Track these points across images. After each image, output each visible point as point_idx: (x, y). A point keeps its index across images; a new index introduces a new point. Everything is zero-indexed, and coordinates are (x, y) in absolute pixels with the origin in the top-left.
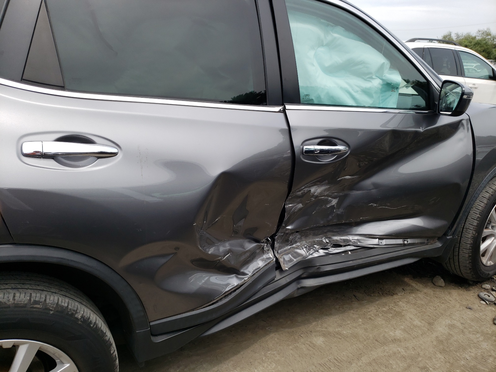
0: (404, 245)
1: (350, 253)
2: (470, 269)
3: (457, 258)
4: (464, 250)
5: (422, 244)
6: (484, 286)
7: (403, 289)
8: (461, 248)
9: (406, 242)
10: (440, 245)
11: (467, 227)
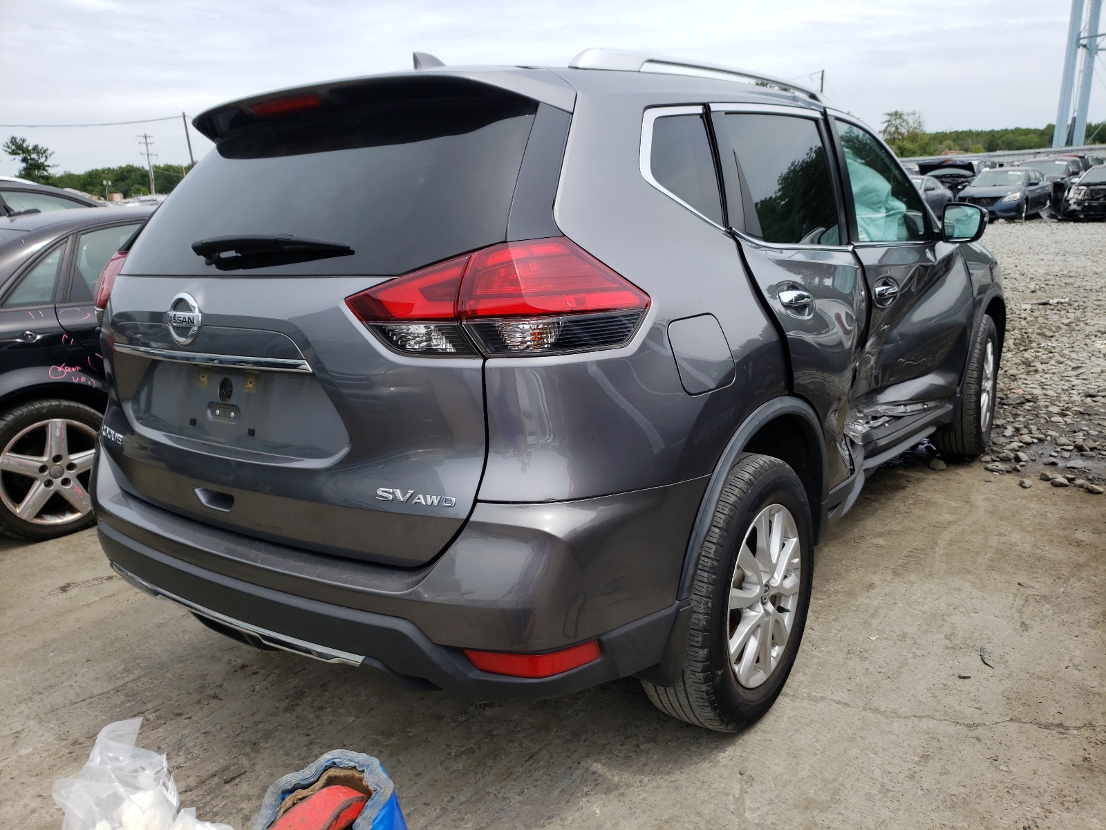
0: (925, 410)
1: (887, 425)
2: (975, 435)
3: (960, 425)
4: (968, 411)
5: (937, 407)
6: (983, 459)
7: (907, 481)
8: (964, 410)
9: (925, 406)
10: (951, 407)
11: (967, 382)
